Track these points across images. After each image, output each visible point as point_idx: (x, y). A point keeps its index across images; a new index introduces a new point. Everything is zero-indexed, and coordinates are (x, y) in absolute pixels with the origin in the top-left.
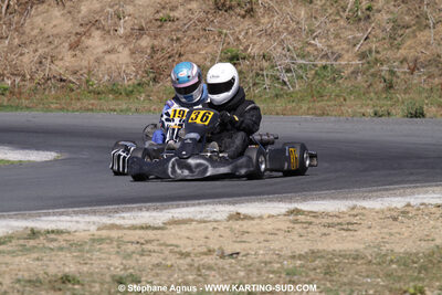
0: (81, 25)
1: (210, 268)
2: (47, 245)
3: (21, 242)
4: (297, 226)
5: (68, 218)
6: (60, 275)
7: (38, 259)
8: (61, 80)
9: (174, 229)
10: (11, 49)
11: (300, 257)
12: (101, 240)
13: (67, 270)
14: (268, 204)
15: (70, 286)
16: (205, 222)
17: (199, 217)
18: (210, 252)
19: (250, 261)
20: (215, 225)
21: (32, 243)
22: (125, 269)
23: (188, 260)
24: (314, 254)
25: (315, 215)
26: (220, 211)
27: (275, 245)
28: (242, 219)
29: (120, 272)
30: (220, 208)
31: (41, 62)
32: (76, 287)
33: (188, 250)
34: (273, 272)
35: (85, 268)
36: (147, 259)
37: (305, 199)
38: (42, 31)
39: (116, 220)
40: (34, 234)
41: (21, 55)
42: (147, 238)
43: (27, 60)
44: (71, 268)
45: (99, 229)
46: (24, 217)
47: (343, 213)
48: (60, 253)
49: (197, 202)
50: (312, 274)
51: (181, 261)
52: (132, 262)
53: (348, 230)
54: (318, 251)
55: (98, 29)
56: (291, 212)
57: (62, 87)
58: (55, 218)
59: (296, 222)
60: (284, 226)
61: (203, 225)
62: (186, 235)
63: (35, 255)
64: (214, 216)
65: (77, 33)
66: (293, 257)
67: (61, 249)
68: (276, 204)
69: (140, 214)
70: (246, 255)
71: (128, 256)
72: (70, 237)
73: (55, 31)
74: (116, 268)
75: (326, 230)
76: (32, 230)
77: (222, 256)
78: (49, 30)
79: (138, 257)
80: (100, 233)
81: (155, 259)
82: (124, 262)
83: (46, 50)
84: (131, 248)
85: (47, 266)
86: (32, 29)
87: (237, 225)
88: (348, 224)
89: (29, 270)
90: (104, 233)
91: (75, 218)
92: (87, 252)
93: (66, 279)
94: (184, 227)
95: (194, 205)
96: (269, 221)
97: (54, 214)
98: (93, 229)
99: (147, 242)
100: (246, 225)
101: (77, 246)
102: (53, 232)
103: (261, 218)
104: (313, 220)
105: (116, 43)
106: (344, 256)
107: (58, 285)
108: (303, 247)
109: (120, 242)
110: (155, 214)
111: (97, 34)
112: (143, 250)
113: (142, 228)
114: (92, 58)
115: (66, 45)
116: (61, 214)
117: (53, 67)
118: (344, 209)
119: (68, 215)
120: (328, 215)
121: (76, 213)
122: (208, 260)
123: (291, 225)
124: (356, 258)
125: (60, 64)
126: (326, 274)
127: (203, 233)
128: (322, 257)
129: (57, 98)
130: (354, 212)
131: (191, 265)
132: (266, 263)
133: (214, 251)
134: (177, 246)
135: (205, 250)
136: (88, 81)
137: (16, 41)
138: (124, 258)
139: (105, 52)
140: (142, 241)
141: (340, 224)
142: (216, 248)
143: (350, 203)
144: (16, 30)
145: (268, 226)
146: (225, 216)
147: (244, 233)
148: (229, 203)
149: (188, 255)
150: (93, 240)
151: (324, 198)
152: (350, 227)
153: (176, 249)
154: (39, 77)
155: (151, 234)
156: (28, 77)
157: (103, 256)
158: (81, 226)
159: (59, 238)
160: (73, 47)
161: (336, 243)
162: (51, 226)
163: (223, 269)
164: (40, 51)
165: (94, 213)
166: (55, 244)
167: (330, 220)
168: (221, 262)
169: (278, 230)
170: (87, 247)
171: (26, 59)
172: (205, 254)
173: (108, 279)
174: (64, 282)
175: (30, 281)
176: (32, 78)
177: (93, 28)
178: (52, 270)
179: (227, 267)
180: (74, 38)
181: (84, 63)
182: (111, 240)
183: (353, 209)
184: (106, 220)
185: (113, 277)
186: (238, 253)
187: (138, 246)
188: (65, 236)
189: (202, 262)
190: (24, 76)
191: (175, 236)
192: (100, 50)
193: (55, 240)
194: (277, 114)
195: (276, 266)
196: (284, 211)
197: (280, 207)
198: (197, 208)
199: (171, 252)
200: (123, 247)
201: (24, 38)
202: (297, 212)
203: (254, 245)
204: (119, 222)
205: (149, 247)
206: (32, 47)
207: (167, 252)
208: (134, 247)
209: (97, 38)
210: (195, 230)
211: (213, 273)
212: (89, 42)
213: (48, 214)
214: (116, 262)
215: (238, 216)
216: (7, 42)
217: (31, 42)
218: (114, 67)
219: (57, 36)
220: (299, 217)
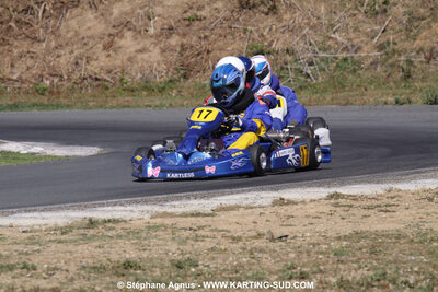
0: (114, 26)
1: (261, 251)
2: (106, 233)
3: (82, 231)
4: (338, 209)
5: (122, 208)
6: (122, 261)
7: (99, 247)
8: (97, 79)
9: (223, 216)
10: (48, 51)
11: (346, 238)
12: (156, 228)
13: (128, 256)
14: (308, 190)
15: (132, 271)
16: (251, 208)
17: (245, 203)
18: (259, 236)
19: (299, 243)
20: (261, 210)
21: (91, 232)
22: (182, 254)
23: (240, 243)
24: (358, 235)
25: (355, 198)
26: (265, 197)
27: (321, 228)
28: (287, 204)
29: (178, 257)
30: (263, 194)
31: (77, 63)
32: (138, 272)
33: (239, 234)
34: (321, 253)
35: (145, 255)
36: (202, 244)
37: (342, 184)
38: (77, 33)
39: (168, 208)
40: (92, 223)
41: (59, 56)
42: (199, 225)
43: (64, 61)
44: (132, 254)
45: (152, 217)
46: (80, 208)
47: (381, 195)
48: (119, 241)
49: (240, 189)
50: (358, 253)
51: (234, 245)
52: (187, 248)
53: (386, 211)
54: (362, 232)
55: (129, 30)
56: (331, 197)
57: (98, 86)
58: (110, 208)
59: (337, 205)
60: (327, 209)
61: (249, 211)
62: (236, 220)
63: (97, 243)
64: (259, 202)
65: (110, 35)
66: (339, 238)
67: (120, 237)
68: (316, 189)
69: (189, 202)
70: (294, 238)
71: (184, 242)
72: (127, 226)
73: (89, 33)
74: (174, 253)
75: (366, 212)
76: (90, 220)
77: (272, 239)
78: (84, 32)
79: (193, 242)
80: (154, 221)
81: (209, 244)
82: (181, 247)
83: (82, 51)
85: (109, 253)
86: (68, 31)
87: (282, 210)
88: (387, 206)
89: (93, 257)
90: (158, 221)
91: (129, 208)
92: (145, 239)
93: (128, 265)
94: (232, 213)
95: (238, 192)
96: (312, 205)
97: (108, 205)
98: (147, 217)
99: (199, 228)
100: (290, 209)
101: (133, 233)
102: (110, 221)
103: (303, 202)
104: (352, 202)
105: (147, 42)
106: (387, 236)
107: (121, 271)
108: (347, 229)
109: (174, 229)
110: (203, 201)
111: (129, 34)
112: (196, 236)
113: (192, 215)
114: (125, 58)
115: (100, 46)
116: (115, 204)
117: (89, 67)
118: (381, 192)
119: (121, 205)
120: (367, 198)
121: (129, 203)
122: (258, 243)
123: (333, 208)
124: (398, 237)
125: (96, 64)
126: (371, 253)
127: (251, 219)
128: (366, 237)
129: (94, 96)
130: (391, 194)
131: (244, 249)
132: (314, 245)
133: (264, 235)
134: (228, 231)
135: (255, 234)
136: (122, 79)
137: (53, 44)
138: (180, 244)
139: (137, 52)
140: (195, 227)
141: (380, 206)
142: (265, 232)
143: (386, 186)
144: (53, 33)
145: (312, 210)
146: (270, 201)
147: (289, 217)
148: (272, 189)
149: (236, 239)
150: (149, 228)
151: (357, 182)
152: (388, 208)
153: (228, 234)
154: (76, 76)
155: (202, 221)
156: (66, 77)
157: (160, 242)
158: (136, 215)
159: (115, 226)
160: (106, 47)
161: (377, 224)
162: (107, 216)
163: (274, 251)
164: (76, 53)
165: (146, 202)
166: (113, 233)
167: (369, 203)
168: (271, 245)
169: (321, 213)
170: (144, 235)
171: (62, 61)
172: (255, 238)
173: (167, 264)
174: (126, 268)
175: (95, 268)
176: (69, 79)
177: (125, 30)
178: (115, 257)
179: (277, 249)
180: (107, 39)
181: (118, 63)
182: (166, 227)
183: (389, 191)
184: (157, 209)
185: (171, 261)
186: (286, 236)
187: (191, 232)
188: (122, 225)
189: (253, 246)
190: (62, 76)
191: (224, 221)
192: (133, 50)
193: (113, 229)
195: (324, 247)
196: (324, 196)
197: (320, 192)
198: (243, 195)
199: (223, 236)
200: (177, 234)
201: (61, 40)
202: (337, 196)
203: (300, 228)
204: (170, 210)
205: (201, 232)
206: (68, 49)
207: (219, 237)
208: (187, 233)
209: (129, 39)
210: (243, 215)
211: (265, 255)
212: (122, 42)
213: (103, 205)
214: (173, 247)
215: (282, 202)
216: (44, 44)
217: (67, 44)
218: (146, 66)
219: (91, 37)
220: (340, 200)
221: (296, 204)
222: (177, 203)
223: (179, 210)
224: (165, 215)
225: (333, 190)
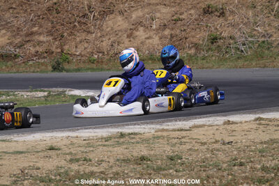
0: (133, 24)
1: (218, 150)
2: (130, 141)
3: (116, 140)
4: (261, 126)
5: (139, 126)
6: (140, 156)
7: (126, 148)
9: (196, 130)
10: (96, 39)
11: (265, 143)
12: (158, 137)
13: (143, 154)
14: (244, 115)
15: (145, 162)
16: (211, 126)
17: (208, 123)
18: (217, 142)
19: (239, 146)
20: (217, 127)
21: (122, 140)
22: (173, 152)
23: (206, 146)
24: (272, 141)
25: (270, 120)
26: (219, 120)
27: (251, 137)
28: (232, 124)
29: (171, 154)
30: (218, 118)
31: (112, 45)
32: (149, 162)
33: (205, 141)
34: (252, 151)
35: (152, 153)
36: (184, 146)
37: (263, 112)
38: (112, 29)
39: (165, 126)
40: (122, 135)
41: (102, 41)
43: (105, 44)
44: (145, 153)
45: (156, 132)
46: (115, 127)
48: (138, 145)
50: (272, 151)
51: (202, 147)
52: (176, 149)
54: (274, 139)
55: (142, 26)
56: (256, 120)
58: (132, 127)
59: (260, 124)
60: (254, 126)
62: (203, 133)
63: (125, 146)
64: (216, 123)
65: (131, 29)
66: (262, 143)
67: (138, 143)
68: (248, 115)
69: (177, 123)
70: (236, 143)
71: (174, 145)
72: (142, 136)
73: (119, 28)
74: (168, 152)
75: (276, 128)
76: (121, 133)
77: (224, 144)
78: (116, 28)
79: (179, 145)
80: (157, 133)
81: (188, 146)
82: (172, 148)
83: (115, 38)
85: (132, 152)
86: (107, 28)
87: (229, 127)
89: (123, 154)
90: (160, 133)
91: (143, 126)
92: (152, 144)
93: (143, 158)
94: (201, 129)
95: (204, 117)
96: (246, 124)
97: (131, 125)
98: (153, 131)
99: (183, 137)
100: (234, 127)
101: (146, 141)
102: (132, 134)
103: (241, 123)
104: (270, 123)
105: (152, 33)
107: (139, 162)
108: (266, 138)
109: (168, 138)
110: (184, 122)
111: (141, 29)
112: (181, 142)
113: (178, 130)
114: (139, 42)
115: (125, 35)
116: (135, 124)
117: (119, 47)
120: (277, 120)
121: (143, 124)
122: (216, 146)
123: (258, 126)
125: (123, 45)
127: (212, 132)
128: (277, 142)
131: (208, 149)
132: (247, 147)
133: (219, 141)
134: (199, 139)
135: (214, 141)
137: (99, 34)
138: (172, 146)
139: (146, 38)
140: (180, 137)
142: (220, 139)
144: (99, 28)
145: (246, 127)
146: (222, 122)
147: (233, 131)
148: (223, 116)
149: (205, 143)
150: (154, 138)
151: (271, 111)
153: (199, 141)
154: (111, 53)
155: (184, 133)
156: (106, 53)
157: (161, 146)
158: (146, 131)
159: (135, 136)
160: (129, 36)
162: (130, 131)
163: (225, 150)
164: (112, 39)
165: (152, 123)
166: (134, 140)
168: (223, 147)
169: (251, 129)
170: (151, 141)
171: (104, 44)
172: (214, 143)
173: (165, 158)
174: (142, 160)
175: (124, 160)
176: (108, 54)
177: (139, 26)
178: (135, 154)
179: (227, 149)
180: (129, 32)
181: (135, 45)
182: (164, 137)
184: (158, 127)
185: (167, 156)
186: (232, 142)
187: (178, 140)
188: (137, 137)
189: (213, 147)
190: (104, 53)
191: (196, 134)
192: (143, 37)
193: (134, 138)
194: (240, 68)
195: (253, 148)
196: (253, 119)
197: (250, 117)
198: (207, 119)
199: (196, 142)
200: (170, 141)
201: (103, 32)
202: (260, 119)
203: (239, 137)
204: (166, 128)
205: (183, 140)
206: (108, 37)
207: (194, 143)
208: (176, 141)
209: (142, 31)
210: (207, 130)
211: (220, 153)
212: (138, 33)
213: (128, 125)
214: (168, 148)
215: (228, 123)
216: (94, 35)
217: (107, 35)
218: (151, 46)
219: (120, 31)
220: (262, 121)
221: (237, 123)
222: (170, 124)
223: (171, 128)
224: (163, 130)
225: (257, 116)
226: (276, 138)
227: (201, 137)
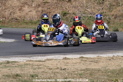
0: (22, 4)
1: (58, 73)
2: (12, 65)
3: (5, 64)
4: (82, 61)
5: (18, 58)
6: (15, 74)
7: (9, 69)
8: (16, 19)
9: (48, 62)
10: (2, 10)
11: (83, 70)
12: (27, 64)
13: (17, 73)
14: (74, 55)
15: (18, 77)
16: (56, 60)
17: (55, 58)
18: (58, 68)
19: (69, 71)
20: (59, 61)
21: (8, 65)
22: (34, 73)
23: (52, 70)
24: (87, 69)
25: (87, 58)
27: (76, 67)
28: (67, 59)
29: (32, 74)
30: (61, 56)
31: (11, 14)
32: (20, 77)
33: (51, 68)
34: (75, 74)
35: (23, 72)
36: (40, 70)
37: (85, 54)
38: (11, 5)
39: (31, 59)
40: (8, 62)
41: (5, 12)
42: (40, 64)
43: (7, 13)
44: (19, 72)
45: (26, 61)
46: (5, 57)
47: (95, 58)
48: (16, 68)
49: (54, 54)
50: (86, 75)
51: (50, 71)
52: (36, 71)
53: (97, 63)
55: (27, 5)
56: (81, 58)
57: (17, 21)
58: (14, 58)
59: (82, 60)
60: (79, 61)
61: (56, 61)
62: (51, 63)
63: (9, 68)
64: (59, 58)
65: (21, 6)
66: (81, 70)
67: (16, 67)
68: (76, 55)
69: (38, 57)
70: (68, 69)
71: (35, 69)
72: (19, 64)
73: (15, 5)
74: (31, 72)
75: (90, 63)
76: (8, 61)
77: (61, 70)
78: (13, 5)
79: (37, 69)
80: (27, 62)
81: (42, 70)
82: (34, 71)
83: (12, 10)
84: (36, 67)
85: (12, 71)
86: (8, 4)
87: (65, 61)
88: (97, 61)
89: (7, 72)
90: (28, 62)
91: (20, 58)
92: (23, 68)
93: (17, 75)
94: (51, 61)
95: (53, 55)
96: (74, 60)
97: (14, 57)
98: (25, 61)
99: (40, 65)
100: (68, 61)
101: (20, 66)
102: (14, 62)
103: (72, 59)
104: (87, 60)
105: (32, 9)
106: (96, 70)
107: (15, 77)
108: (84, 67)
109: (32, 65)
110: (42, 57)
111: (26, 6)
112: (39, 68)
113: (39, 61)
114: (25, 13)
115: (18, 9)
116: (16, 57)
117: (14, 15)
118: (96, 57)
119: (18, 57)
120: (91, 58)
121: (20, 57)
122: (57, 71)
123: (81, 61)
124: (99, 71)
125: (16, 14)
126: (90, 75)
127: (56, 63)
128: (89, 70)
129: (15, 24)
130: (99, 58)
131: (52, 72)
132: (73, 72)
133: (59, 68)
134: (49, 67)
136: (24, 20)
137: (4, 8)
138: (34, 70)
139: (29, 11)
140: (39, 65)
141: (95, 61)
142: (60, 67)
143: (97, 55)
144: (4, 5)
145: (74, 61)
146: (62, 58)
147: (67, 63)
148: (63, 55)
149: (51, 69)
150: (25, 64)
152: (97, 62)
153: (48, 67)
154: (10, 18)
155: (41, 63)
156: (7, 18)
157: (28, 69)
158: (22, 60)
159: (15, 63)
160: (20, 10)
161: (93, 66)
162: (13, 60)
163: (61, 73)
164: (11, 11)
165: (25, 57)
166: (14, 65)
167: (92, 60)
169: (77, 62)
170: (23, 66)
171: (6, 13)
172: (56, 69)
173: (29, 75)
174: (16, 76)
175: (7, 76)
177: (25, 5)
178: (13, 73)
179: (62, 73)
180: (20, 7)
181: (23, 15)
182: (30, 64)
183: (98, 57)
184: (28, 59)
185: (30, 75)
186: (66, 69)
187: (37, 66)
188: (17, 63)
189: (55, 71)
190: (6, 18)
191: (48, 64)
192: (27, 11)
193: (14, 64)
195: (76, 72)
196: (79, 57)
198: (54, 56)
199: (47, 68)
200: (33, 67)
201: (6, 7)
202: (82, 57)
203: (70, 67)
205: (41, 67)
206: (8, 10)
207: (46, 68)
209: (27, 8)
210: (54, 62)
211: (59, 74)
212: (24, 9)
213: (12, 57)
214: (31, 71)
215: (65, 58)
216: (1, 8)
217: (8, 8)
218: (31, 16)
219: (15, 7)
220: (83, 59)
221: (70, 59)
222: (34, 57)
223: (35, 60)
224: (30, 61)
225: (81, 56)
226: (89, 68)
227: (50, 66)
